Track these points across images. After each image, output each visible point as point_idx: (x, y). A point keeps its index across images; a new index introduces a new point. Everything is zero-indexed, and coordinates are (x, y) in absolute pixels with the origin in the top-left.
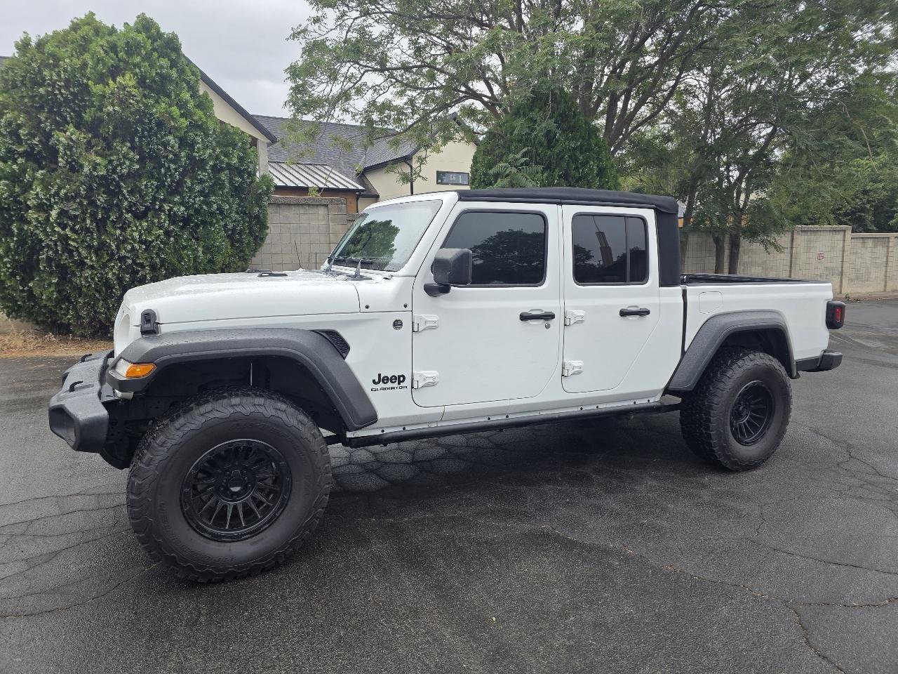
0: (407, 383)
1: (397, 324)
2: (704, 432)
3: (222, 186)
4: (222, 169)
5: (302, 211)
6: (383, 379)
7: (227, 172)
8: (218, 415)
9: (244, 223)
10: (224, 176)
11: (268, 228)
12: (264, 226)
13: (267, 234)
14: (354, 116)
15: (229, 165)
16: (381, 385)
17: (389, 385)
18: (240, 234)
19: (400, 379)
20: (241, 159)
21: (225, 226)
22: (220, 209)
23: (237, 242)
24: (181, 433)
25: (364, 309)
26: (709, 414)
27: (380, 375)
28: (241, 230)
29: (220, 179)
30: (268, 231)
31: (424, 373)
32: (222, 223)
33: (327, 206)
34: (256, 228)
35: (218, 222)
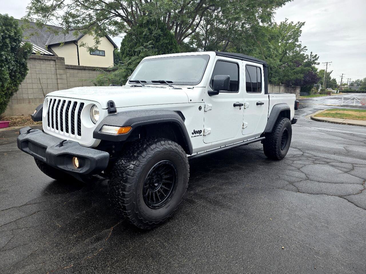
0: (202, 134)
1: (200, 108)
2: (273, 147)
3: (7, 46)
4: (6, 38)
5: (42, 62)
6: (195, 132)
7: (9, 39)
8: (158, 150)
9: (17, 67)
10: (8, 41)
11: (28, 70)
12: (26, 69)
13: (27, 73)
14: (57, 18)
15: (9, 36)
16: (195, 135)
17: (197, 134)
18: (15, 72)
19: (200, 132)
20: (15, 33)
21: (9, 68)
22: (6, 59)
23: (13, 77)
24: (146, 159)
25: (190, 102)
26: (276, 140)
27: (194, 130)
28: (15, 70)
29: (6, 42)
30: (28, 71)
31: (208, 129)
32: (7, 66)
33: (55, 60)
34: (22, 70)
35: (5, 66)
